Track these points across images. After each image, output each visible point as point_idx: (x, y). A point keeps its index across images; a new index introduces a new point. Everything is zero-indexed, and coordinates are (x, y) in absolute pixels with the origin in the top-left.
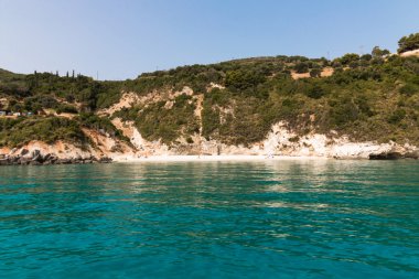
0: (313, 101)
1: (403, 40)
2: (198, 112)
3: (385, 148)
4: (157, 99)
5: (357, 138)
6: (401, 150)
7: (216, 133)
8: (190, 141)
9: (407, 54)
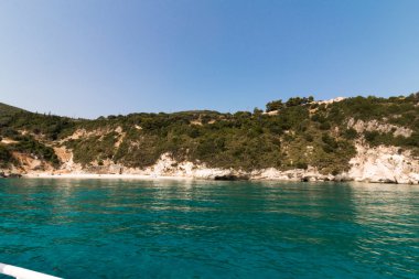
2: (117, 144)
3: (226, 172)
6: (237, 174)
8: (101, 164)
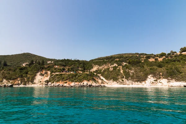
0: (160, 69)
1: (181, 49)
2: (122, 71)
4: (106, 67)
5: (177, 80)
7: (130, 78)
9: (183, 53)
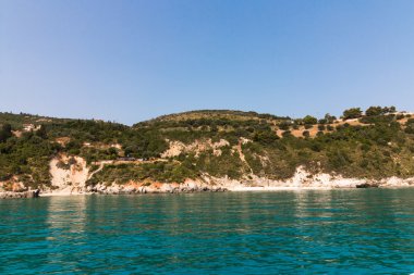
0: (317, 153)
1: (346, 112)
2: (242, 158)
4: (202, 147)
5: (346, 176)
6: (370, 182)
7: (262, 172)
8: (251, 178)
